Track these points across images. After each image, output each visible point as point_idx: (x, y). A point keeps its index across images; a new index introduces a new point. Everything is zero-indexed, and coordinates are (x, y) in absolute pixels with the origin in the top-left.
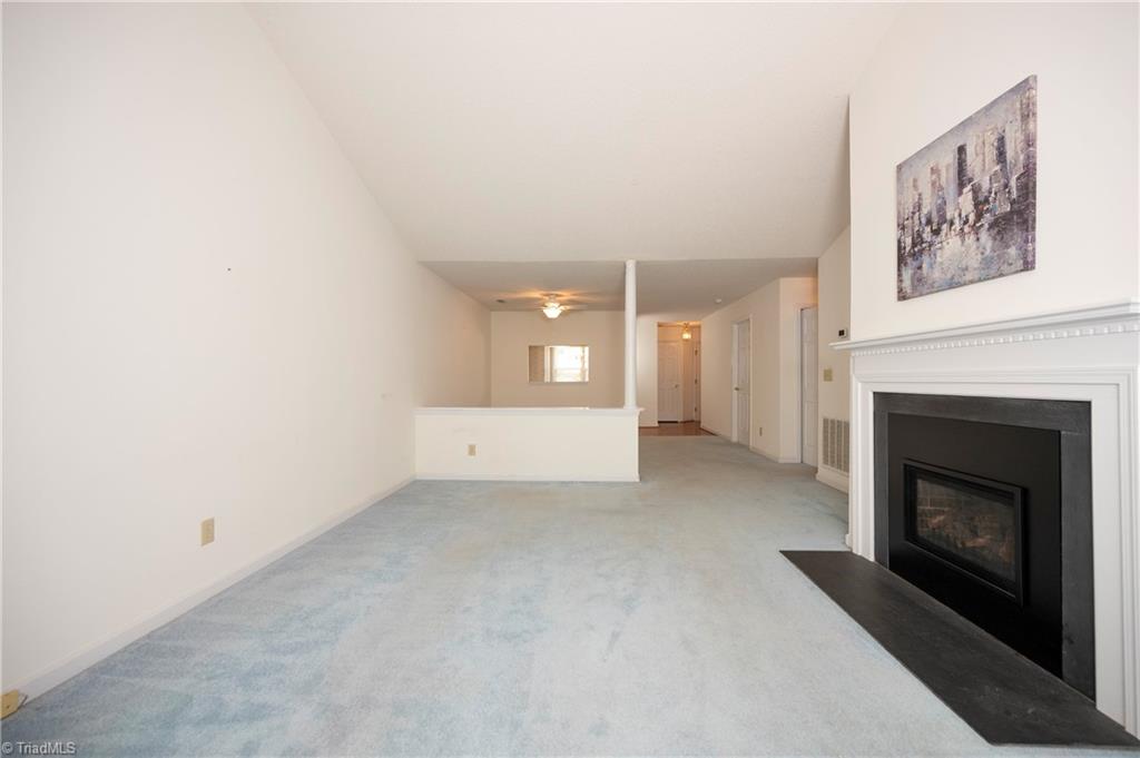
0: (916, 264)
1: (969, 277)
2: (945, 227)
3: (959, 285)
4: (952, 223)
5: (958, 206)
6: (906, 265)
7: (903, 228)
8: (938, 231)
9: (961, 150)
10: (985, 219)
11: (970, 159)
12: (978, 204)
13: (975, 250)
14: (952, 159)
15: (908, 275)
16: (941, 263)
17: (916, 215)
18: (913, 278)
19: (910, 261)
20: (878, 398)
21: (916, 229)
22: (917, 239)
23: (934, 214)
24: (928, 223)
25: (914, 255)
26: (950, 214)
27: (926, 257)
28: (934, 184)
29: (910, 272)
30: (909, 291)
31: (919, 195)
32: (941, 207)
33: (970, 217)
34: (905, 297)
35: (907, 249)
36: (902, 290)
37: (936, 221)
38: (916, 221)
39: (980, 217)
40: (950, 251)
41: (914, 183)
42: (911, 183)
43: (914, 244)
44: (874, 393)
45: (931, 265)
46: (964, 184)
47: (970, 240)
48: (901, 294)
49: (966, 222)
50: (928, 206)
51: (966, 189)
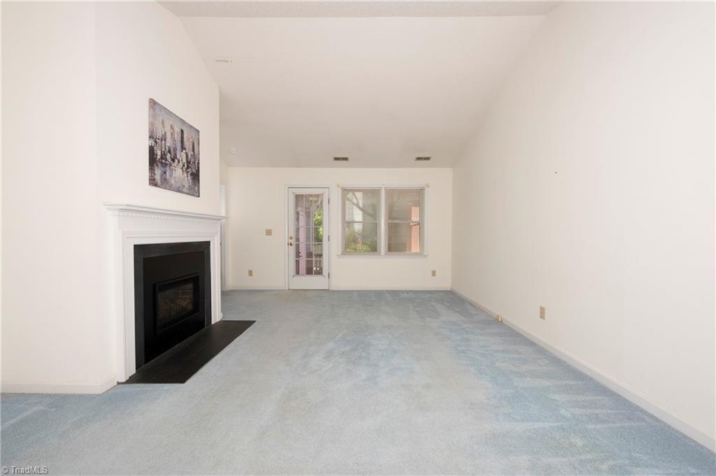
0: (163, 170)
1: (185, 190)
2: (176, 161)
3: (181, 192)
5: (181, 156)
6: (157, 165)
7: (156, 142)
8: (173, 160)
9: (182, 131)
10: (189, 170)
11: (185, 140)
12: (187, 162)
13: (186, 180)
14: (179, 131)
15: (158, 172)
16: (175, 178)
17: (163, 142)
18: (161, 176)
19: (159, 165)
20: (138, 248)
21: (163, 150)
22: (163, 156)
23: (172, 150)
24: (169, 152)
25: (162, 163)
26: (178, 156)
27: (168, 169)
28: (172, 134)
29: (160, 172)
30: (159, 182)
31: (165, 133)
32: (175, 150)
33: (186, 165)
34: (156, 185)
35: (159, 157)
36: (154, 180)
37: (173, 154)
38: (163, 146)
39: (188, 167)
40: (178, 174)
41: (163, 123)
42: (161, 121)
43: (162, 158)
44: (135, 246)
45: (171, 176)
46: (183, 148)
47: (185, 175)
48: (153, 182)
49: (184, 166)
50: (169, 143)
51: (184, 151)
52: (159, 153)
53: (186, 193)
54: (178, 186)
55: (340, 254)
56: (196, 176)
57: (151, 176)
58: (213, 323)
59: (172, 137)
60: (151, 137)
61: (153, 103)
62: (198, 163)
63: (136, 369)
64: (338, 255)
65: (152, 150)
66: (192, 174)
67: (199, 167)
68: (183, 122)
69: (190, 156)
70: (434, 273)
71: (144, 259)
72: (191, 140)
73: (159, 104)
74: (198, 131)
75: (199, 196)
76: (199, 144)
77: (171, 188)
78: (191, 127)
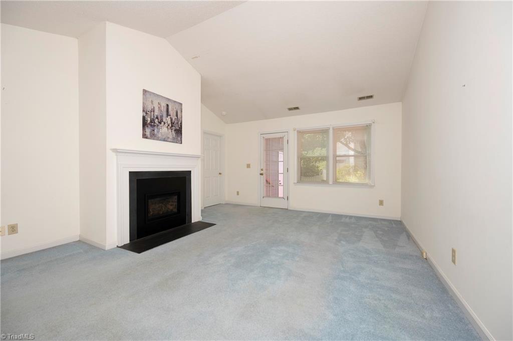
0: (152, 129)
1: (169, 140)
2: (163, 123)
3: (166, 141)
4: (165, 123)
5: (166, 120)
6: (147, 127)
7: (147, 113)
8: (160, 123)
9: (167, 105)
10: (174, 128)
11: (170, 110)
12: (171, 123)
13: (171, 134)
14: (165, 105)
15: (148, 131)
16: (161, 133)
17: (152, 113)
18: (151, 132)
19: (149, 126)
20: (132, 174)
21: (152, 117)
22: (152, 121)
23: (159, 117)
24: (157, 118)
25: (151, 125)
26: (164, 120)
27: (156, 128)
28: (159, 108)
29: (149, 130)
30: (149, 136)
31: (154, 107)
32: (162, 117)
33: (170, 125)
34: (147, 138)
35: (148, 122)
36: (145, 135)
37: (160, 119)
38: (152, 115)
39: (172, 126)
40: (164, 130)
41: (152, 102)
42: (150, 101)
43: (151, 122)
44: (130, 172)
45: (158, 132)
46: (168, 115)
47: (170, 131)
48: (145, 136)
49: (169, 125)
50: (157, 113)
51: (169, 117)
52: (149, 120)
53: (170, 142)
54: (164, 137)
55: (296, 182)
56: (179, 132)
57: (143, 133)
58: (193, 222)
59: (159, 110)
60: (143, 111)
61: (145, 91)
62: (181, 123)
63: (130, 241)
64: (294, 183)
65: (144, 118)
66: (175, 130)
67: (181, 126)
68: (169, 100)
69: (174, 120)
70: (381, 203)
71: (137, 180)
72: (175, 110)
73: (148, 92)
74: (181, 104)
75: (181, 143)
76: (182, 111)
77: (158, 139)
78: (175, 102)
